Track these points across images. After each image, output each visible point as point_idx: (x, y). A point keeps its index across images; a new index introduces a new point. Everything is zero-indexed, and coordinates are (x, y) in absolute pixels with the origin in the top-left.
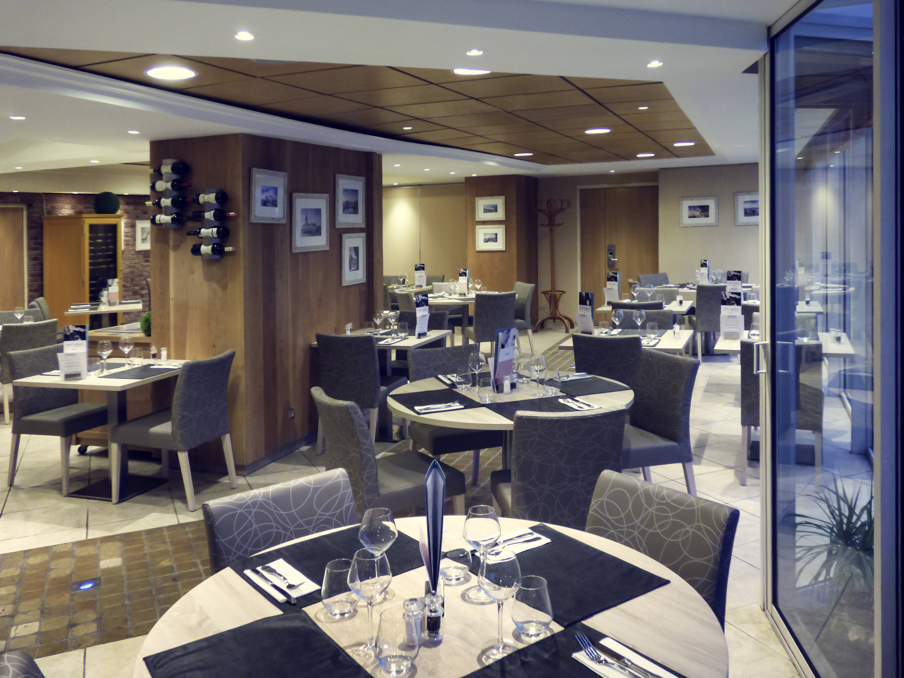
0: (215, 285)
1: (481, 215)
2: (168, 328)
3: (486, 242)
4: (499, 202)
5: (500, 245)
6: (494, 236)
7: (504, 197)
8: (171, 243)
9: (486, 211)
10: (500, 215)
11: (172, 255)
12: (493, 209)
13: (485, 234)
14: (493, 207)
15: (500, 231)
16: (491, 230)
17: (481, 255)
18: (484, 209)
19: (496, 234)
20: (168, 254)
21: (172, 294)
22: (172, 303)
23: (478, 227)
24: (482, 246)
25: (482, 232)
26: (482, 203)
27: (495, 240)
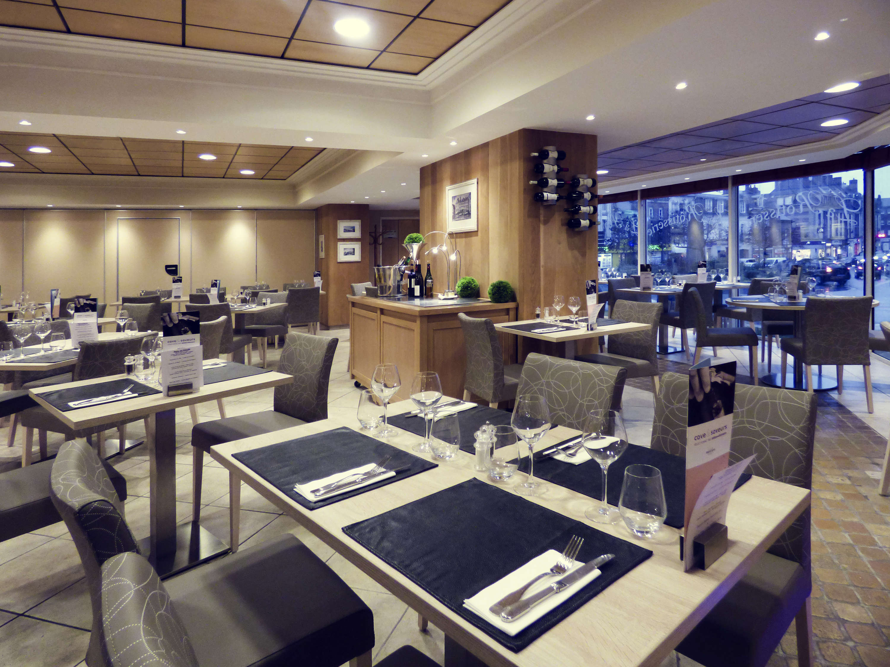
0: (576, 253)
1: (342, 234)
2: (539, 292)
3: (346, 255)
4: (357, 224)
5: (356, 257)
6: (352, 251)
7: (360, 221)
8: (542, 218)
9: (346, 231)
10: (357, 234)
11: (542, 228)
12: (352, 229)
13: (345, 249)
14: (351, 228)
15: (357, 246)
16: (350, 246)
17: (341, 265)
18: (344, 230)
19: (354, 249)
20: (539, 227)
21: (542, 263)
22: (542, 269)
23: (339, 243)
24: (342, 258)
25: (342, 247)
26: (342, 225)
27: (353, 253)
